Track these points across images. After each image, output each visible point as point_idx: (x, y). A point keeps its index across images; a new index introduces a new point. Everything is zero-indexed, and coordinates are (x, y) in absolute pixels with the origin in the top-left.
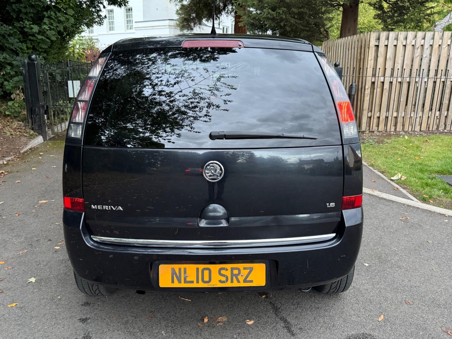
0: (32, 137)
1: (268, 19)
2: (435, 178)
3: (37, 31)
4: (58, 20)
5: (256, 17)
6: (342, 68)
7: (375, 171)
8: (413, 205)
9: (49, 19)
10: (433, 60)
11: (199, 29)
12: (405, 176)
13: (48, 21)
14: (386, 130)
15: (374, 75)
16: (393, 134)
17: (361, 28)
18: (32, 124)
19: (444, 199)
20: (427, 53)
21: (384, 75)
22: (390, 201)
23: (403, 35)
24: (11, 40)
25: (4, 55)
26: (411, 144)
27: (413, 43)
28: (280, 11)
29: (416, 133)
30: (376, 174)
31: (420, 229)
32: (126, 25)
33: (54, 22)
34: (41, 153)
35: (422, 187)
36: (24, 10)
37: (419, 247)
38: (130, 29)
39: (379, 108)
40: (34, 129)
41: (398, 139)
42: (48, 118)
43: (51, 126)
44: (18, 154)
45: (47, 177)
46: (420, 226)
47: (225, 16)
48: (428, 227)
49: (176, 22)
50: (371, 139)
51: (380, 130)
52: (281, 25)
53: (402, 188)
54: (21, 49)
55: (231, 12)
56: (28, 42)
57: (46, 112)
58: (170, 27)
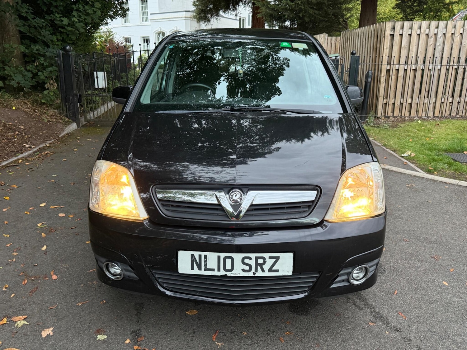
0: (67, 124)
1: (286, 10)
2: (441, 155)
3: (67, 24)
4: (86, 13)
5: (275, 8)
6: (359, 56)
7: (387, 150)
8: (419, 176)
9: (78, 12)
10: (446, 48)
11: (216, 20)
12: (414, 153)
13: (76, 14)
14: (401, 115)
15: (389, 63)
16: (408, 120)
17: (382, 18)
18: (67, 112)
19: (448, 172)
20: (440, 41)
21: (399, 63)
22: (399, 173)
23: (417, 25)
24: (43, 32)
25: (37, 47)
26: (423, 128)
27: (427, 32)
28: (299, 1)
29: (430, 119)
30: (389, 152)
31: (422, 193)
32: (142, 17)
33: (82, 14)
34: (78, 138)
35: (429, 162)
36: (54, 4)
37: (420, 205)
38: (146, 21)
39: (394, 95)
40: (68, 116)
41: (411, 123)
42: (81, 106)
43: (84, 113)
44: (57, 138)
45: (90, 157)
46: (423, 190)
47: (242, 6)
48: (430, 191)
49: (193, 13)
50: (385, 123)
51: (395, 115)
52: (299, 16)
53: (411, 163)
54: (52, 41)
55: (248, 3)
56: (58, 34)
57: (80, 101)
58: (186, 19)
